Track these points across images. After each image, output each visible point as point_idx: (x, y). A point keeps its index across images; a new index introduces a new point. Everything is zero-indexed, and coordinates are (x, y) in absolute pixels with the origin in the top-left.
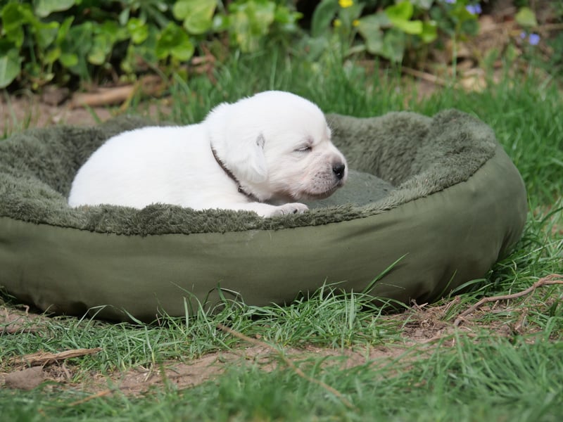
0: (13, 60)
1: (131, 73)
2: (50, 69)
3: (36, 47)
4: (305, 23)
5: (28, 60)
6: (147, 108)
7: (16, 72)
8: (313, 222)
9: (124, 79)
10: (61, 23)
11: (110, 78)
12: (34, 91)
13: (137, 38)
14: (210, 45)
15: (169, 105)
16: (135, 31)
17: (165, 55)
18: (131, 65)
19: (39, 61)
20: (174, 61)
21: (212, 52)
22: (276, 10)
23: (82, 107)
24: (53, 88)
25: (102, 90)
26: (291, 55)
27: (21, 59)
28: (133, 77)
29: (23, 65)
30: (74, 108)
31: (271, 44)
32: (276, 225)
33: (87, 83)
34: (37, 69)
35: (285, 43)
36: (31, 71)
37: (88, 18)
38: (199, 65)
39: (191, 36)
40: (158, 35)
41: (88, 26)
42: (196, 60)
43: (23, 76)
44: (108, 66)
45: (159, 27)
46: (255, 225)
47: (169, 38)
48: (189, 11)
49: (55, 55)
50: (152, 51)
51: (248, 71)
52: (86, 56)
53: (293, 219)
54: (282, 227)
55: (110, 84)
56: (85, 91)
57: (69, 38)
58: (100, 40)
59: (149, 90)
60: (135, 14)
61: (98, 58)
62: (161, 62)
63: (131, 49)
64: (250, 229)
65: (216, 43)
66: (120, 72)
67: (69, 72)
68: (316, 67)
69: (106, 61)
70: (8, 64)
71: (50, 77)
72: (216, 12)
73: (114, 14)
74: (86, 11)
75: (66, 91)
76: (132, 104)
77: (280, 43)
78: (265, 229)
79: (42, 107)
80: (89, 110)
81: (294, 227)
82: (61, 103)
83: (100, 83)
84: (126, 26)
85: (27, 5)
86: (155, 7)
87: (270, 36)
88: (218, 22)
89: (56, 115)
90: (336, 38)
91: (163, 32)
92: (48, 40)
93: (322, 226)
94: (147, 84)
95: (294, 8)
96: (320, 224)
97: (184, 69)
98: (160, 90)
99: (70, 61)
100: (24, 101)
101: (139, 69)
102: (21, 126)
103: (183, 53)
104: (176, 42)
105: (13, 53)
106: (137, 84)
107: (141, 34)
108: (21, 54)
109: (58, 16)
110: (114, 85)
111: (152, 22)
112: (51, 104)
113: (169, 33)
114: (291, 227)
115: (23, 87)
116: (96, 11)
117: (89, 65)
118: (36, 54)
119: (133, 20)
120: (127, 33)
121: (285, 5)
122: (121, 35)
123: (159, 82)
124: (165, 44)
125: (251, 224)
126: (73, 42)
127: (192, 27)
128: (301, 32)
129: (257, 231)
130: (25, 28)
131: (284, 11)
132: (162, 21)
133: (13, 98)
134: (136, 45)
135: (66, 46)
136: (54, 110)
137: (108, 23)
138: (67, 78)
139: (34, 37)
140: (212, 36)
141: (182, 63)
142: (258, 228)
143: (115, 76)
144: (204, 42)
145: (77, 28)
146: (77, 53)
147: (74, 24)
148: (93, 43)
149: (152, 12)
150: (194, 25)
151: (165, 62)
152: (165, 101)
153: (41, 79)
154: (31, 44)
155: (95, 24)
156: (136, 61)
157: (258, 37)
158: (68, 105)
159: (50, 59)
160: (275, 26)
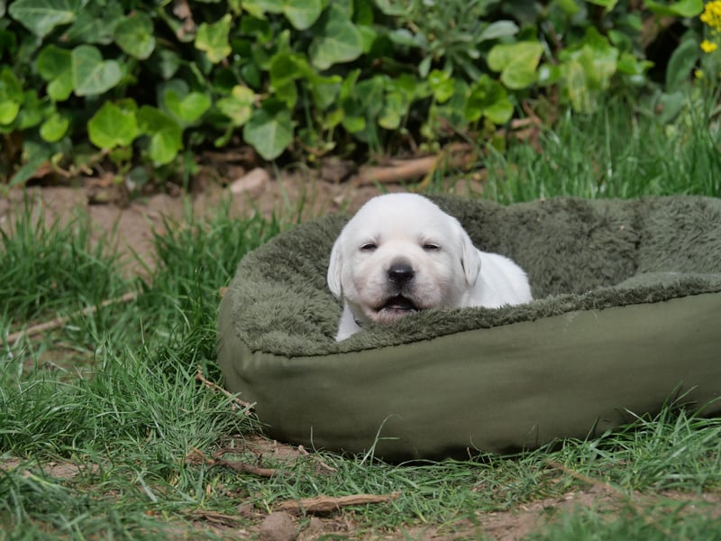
0: (283, 125)
1: (433, 141)
2: (330, 136)
3: (312, 108)
4: (658, 74)
5: (303, 125)
6: (453, 185)
7: (287, 141)
8: (650, 297)
9: (424, 147)
10: (344, 77)
11: (407, 146)
12: (310, 165)
13: (441, 95)
14: (535, 103)
15: (481, 181)
16: (437, 86)
17: (476, 116)
18: (433, 130)
19: (316, 126)
20: (489, 125)
21: (536, 112)
22: (619, 58)
23: (372, 185)
24: (334, 161)
25: (396, 162)
26: (638, 115)
27: (294, 124)
28: (436, 146)
29: (296, 131)
30: (361, 186)
31: (614, 101)
32: (600, 303)
33: (377, 154)
34: (314, 137)
35: (631, 100)
36: (306, 139)
37: (379, 70)
38: (519, 129)
39: (510, 91)
40: (468, 91)
41: (379, 80)
42: (516, 123)
43: (296, 145)
44: (404, 131)
45: (469, 81)
46: (574, 305)
47: (482, 95)
48: (507, 61)
49: (338, 117)
50: (460, 112)
51: (584, 136)
52: (377, 119)
53: (623, 295)
54: (608, 305)
55: (406, 154)
56: (375, 164)
57: (355, 96)
58: (394, 98)
59: (456, 161)
60: (438, 65)
61: (391, 121)
62: (471, 125)
63: (434, 109)
64: (567, 311)
65: (542, 101)
66: (420, 139)
67: (354, 139)
68: (671, 130)
69: (401, 125)
70: (278, 130)
71: (330, 146)
72: (542, 61)
73: (411, 66)
74: (376, 62)
75: (351, 163)
76: (434, 180)
77: (625, 100)
78: (587, 309)
79: (320, 185)
80: (379, 187)
81: (625, 305)
82: (344, 180)
83: (394, 154)
84: (426, 79)
85: (303, 54)
86: (465, 55)
87: (612, 92)
88: (545, 73)
89: (338, 194)
90: (698, 92)
91: (474, 86)
92: (329, 100)
93: (661, 303)
94: (454, 154)
95: (642, 56)
96: (659, 301)
97: (500, 135)
98: (470, 162)
99: (356, 126)
100: (297, 176)
101: (444, 135)
102: (294, 208)
103: (500, 114)
104: (490, 101)
105: (283, 116)
106: (441, 154)
107: (446, 91)
108: (294, 118)
109: (341, 69)
110: (412, 156)
111: (460, 75)
112: (332, 182)
113: (482, 88)
114: (620, 305)
115: (297, 160)
116: (389, 62)
117: (380, 129)
118: (313, 117)
119: (436, 72)
120: (429, 89)
121: (631, 52)
122: (421, 91)
123: (468, 152)
124: (476, 103)
125: (569, 305)
126: (359, 102)
127: (512, 80)
128: (652, 85)
129: (576, 313)
130: (299, 84)
131: (629, 58)
132: (473, 73)
133: (284, 173)
134: (438, 104)
135: (351, 107)
136: (336, 188)
137: (404, 76)
138: (351, 147)
139: (310, 95)
140: (537, 91)
141: (498, 127)
142: (577, 309)
143: (413, 145)
144: (526, 101)
145: (365, 83)
146: (365, 115)
147: (360, 79)
148: (385, 103)
149: (460, 61)
150: (513, 78)
151: (476, 126)
152: (477, 176)
153: (320, 148)
154: (306, 104)
155: (387, 78)
156: (438, 125)
157: (597, 93)
158: (354, 181)
159: (330, 124)
160: (617, 77)
